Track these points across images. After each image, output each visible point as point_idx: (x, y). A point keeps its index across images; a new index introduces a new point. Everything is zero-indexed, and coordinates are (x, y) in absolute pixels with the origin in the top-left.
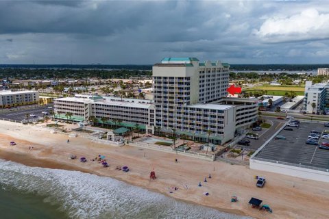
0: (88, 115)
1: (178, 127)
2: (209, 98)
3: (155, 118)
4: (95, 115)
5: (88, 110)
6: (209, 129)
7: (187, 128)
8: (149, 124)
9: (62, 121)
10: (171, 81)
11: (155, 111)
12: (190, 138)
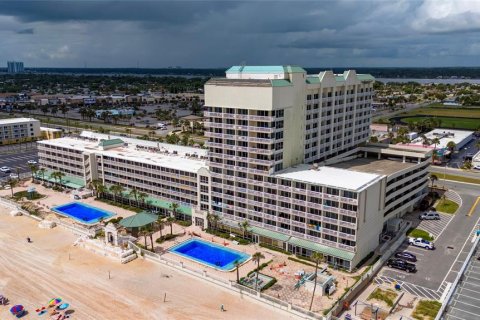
0: (90, 176)
1: (255, 218)
2: (327, 149)
3: (210, 194)
4: (103, 176)
5: (90, 168)
6: (321, 229)
7: (274, 223)
8: (199, 205)
9: (48, 184)
10: (242, 117)
11: (210, 179)
12: (280, 245)
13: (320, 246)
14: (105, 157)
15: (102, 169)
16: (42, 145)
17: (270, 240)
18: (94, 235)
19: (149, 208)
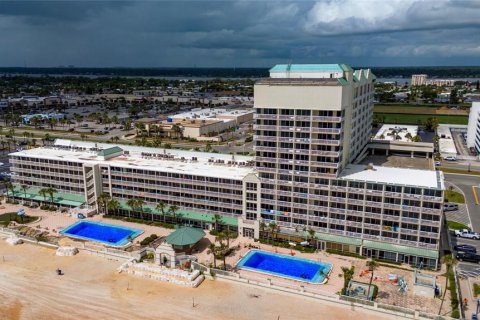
0: (94, 191)
3: (259, 201)
4: (110, 190)
5: (93, 181)
6: (399, 230)
7: (342, 228)
8: (244, 213)
9: (32, 204)
10: (302, 118)
11: (259, 186)
12: (352, 250)
13: (398, 247)
14: (112, 168)
15: (109, 181)
16: (15, 157)
17: (340, 245)
18: (138, 259)
19: (181, 221)
